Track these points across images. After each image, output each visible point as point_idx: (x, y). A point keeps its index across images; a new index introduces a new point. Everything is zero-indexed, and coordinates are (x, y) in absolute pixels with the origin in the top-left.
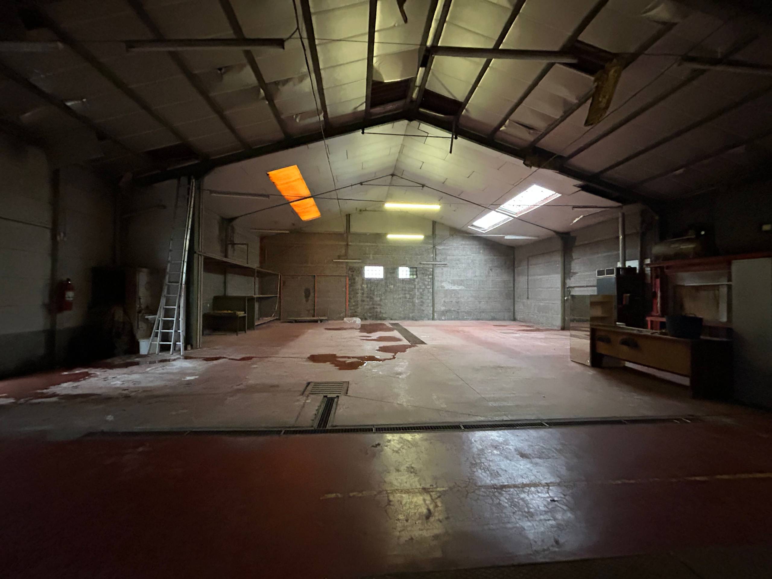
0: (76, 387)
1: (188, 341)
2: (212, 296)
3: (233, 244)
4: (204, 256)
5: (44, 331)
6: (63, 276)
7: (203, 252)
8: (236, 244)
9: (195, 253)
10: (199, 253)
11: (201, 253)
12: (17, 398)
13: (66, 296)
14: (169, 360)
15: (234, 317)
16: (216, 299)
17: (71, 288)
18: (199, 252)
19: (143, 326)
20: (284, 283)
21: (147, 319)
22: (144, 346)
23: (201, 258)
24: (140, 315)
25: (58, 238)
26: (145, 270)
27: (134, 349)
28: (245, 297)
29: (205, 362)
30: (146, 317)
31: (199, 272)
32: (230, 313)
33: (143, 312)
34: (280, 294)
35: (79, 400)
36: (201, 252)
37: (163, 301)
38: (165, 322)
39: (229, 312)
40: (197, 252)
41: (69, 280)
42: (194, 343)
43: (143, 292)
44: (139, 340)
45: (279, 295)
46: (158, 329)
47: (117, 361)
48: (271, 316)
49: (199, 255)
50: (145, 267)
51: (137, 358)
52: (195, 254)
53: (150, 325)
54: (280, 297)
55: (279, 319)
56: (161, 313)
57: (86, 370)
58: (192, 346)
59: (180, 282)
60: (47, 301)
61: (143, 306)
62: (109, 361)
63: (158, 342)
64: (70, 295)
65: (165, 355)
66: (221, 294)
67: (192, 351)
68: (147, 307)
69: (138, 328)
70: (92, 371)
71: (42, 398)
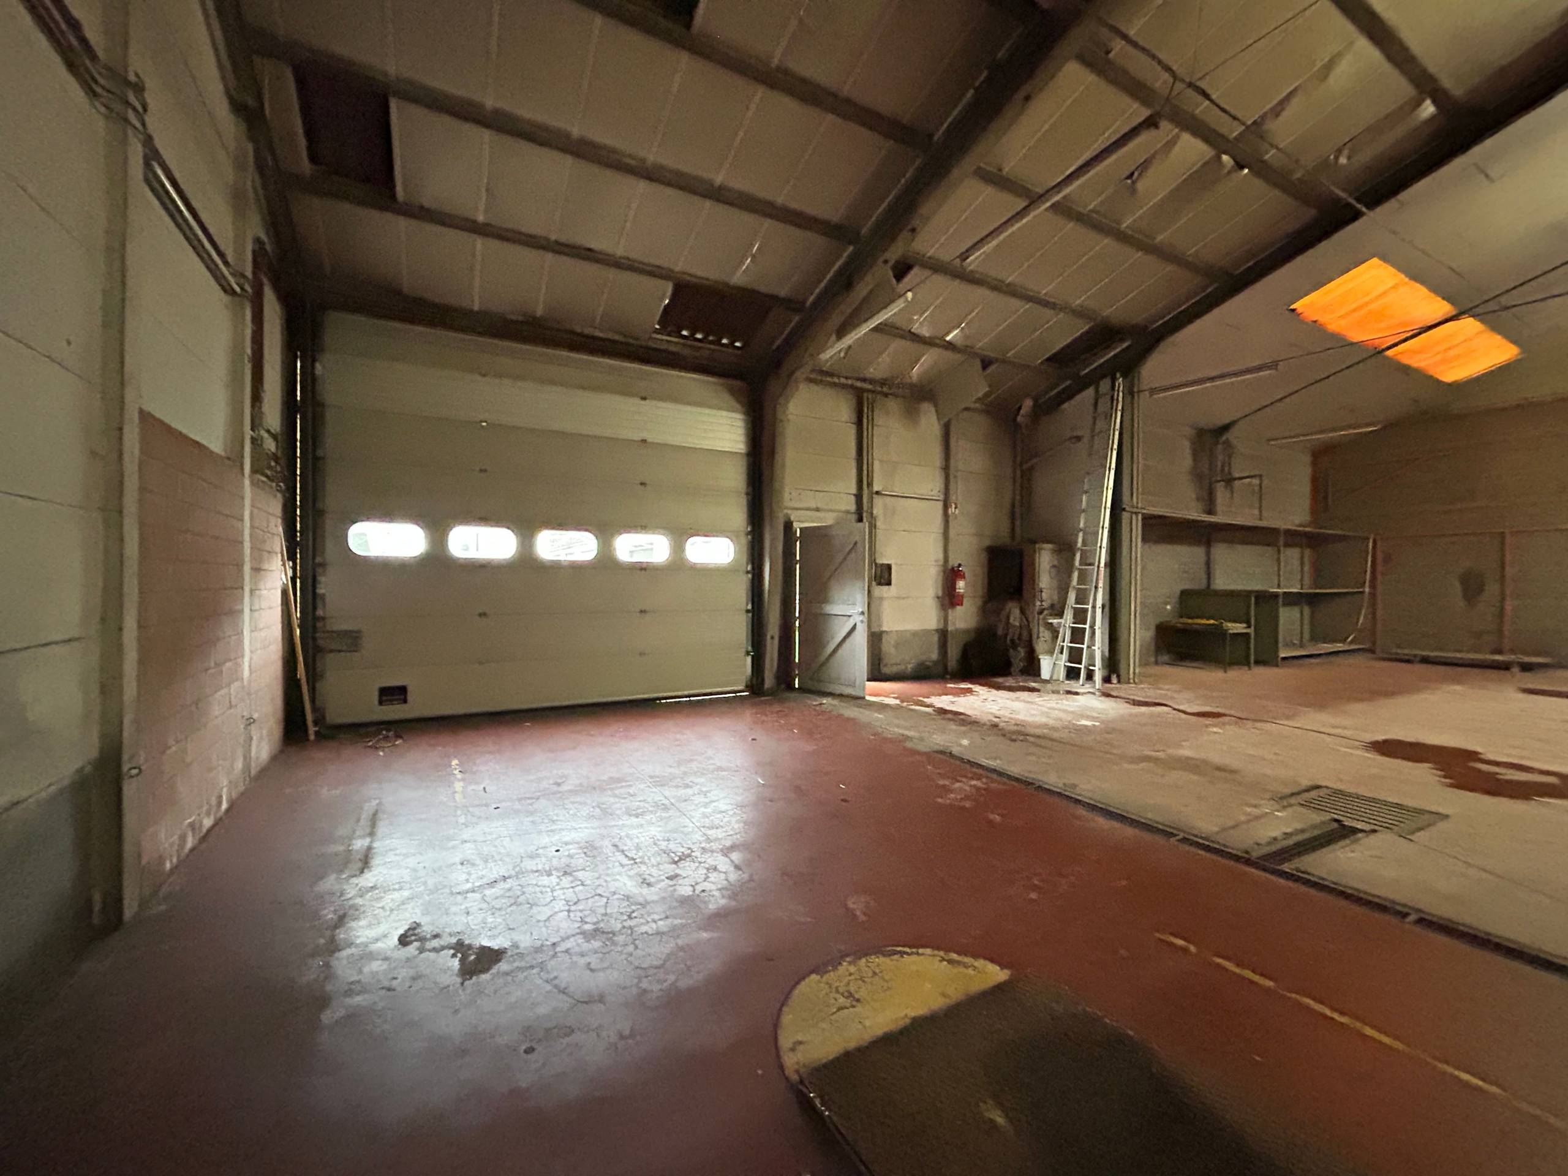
0: (953, 703)
1: (1113, 666)
2: (1178, 588)
3: (1229, 481)
4: (1143, 514)
5: (937, 630)
6: (953, 562)
7: (1140, 505)
8: (1235, 479)
9: (1124, 509)
10: (1132, 510)
11: (1135, 510)
12: (902, 701)
13: (957, 587)
14: (1077, 694)
15: (1219, 634)
16: (1185, 595)
17: (963, 577)
18: (1133, 507)
19: (1045, 634)
20: (1387, 559)
21: (1051, 623)
22: (1046, 665)
23: (1137, 520)
24: (1041, 617)
25: (950, 512)
26: (1050, 546)
27: (1032, 668)
28: (1250, 592)
29: (1127, 705)
30: (1050, 621)
31: (1134, 545)
32: (1213, 625)
33: (1046, 612)
34: (1373, 586)
35: (950, 716)
36: (1137, 508)
37: (1072, 597)
38: (1074, 630)
39: (1212, 622)
40: (1127, 509)
41: (960, 565)
42: (1123, 672)
43: (1045, 581)
44: (1040, 657)
45: (1370, 587)
46: (1064, 642)
47: (1010, 681)
48: (1344, 641)
49: (1132, 513)
50: (1048, 542)
51: (1035, 682)
52: (1124, 513)
53: (1055, 632)
54: (1373, 595)
55: (1372, 651)
56: (1069, 615)
57: (970, 686)
58: (1118, 676)
59: (1097, 564)
60: (940, 594)
61: (1046, 604)
62: (1000, 680)
63: (1063, 660)
64: (961, 585)
65: (1074, 686)
66: (1200, 584)
67: (1118, 686)
68: (1052, 606)
69: (1038, 637)
70: (976, 688)
71: (921, 706)
